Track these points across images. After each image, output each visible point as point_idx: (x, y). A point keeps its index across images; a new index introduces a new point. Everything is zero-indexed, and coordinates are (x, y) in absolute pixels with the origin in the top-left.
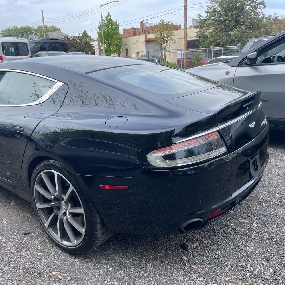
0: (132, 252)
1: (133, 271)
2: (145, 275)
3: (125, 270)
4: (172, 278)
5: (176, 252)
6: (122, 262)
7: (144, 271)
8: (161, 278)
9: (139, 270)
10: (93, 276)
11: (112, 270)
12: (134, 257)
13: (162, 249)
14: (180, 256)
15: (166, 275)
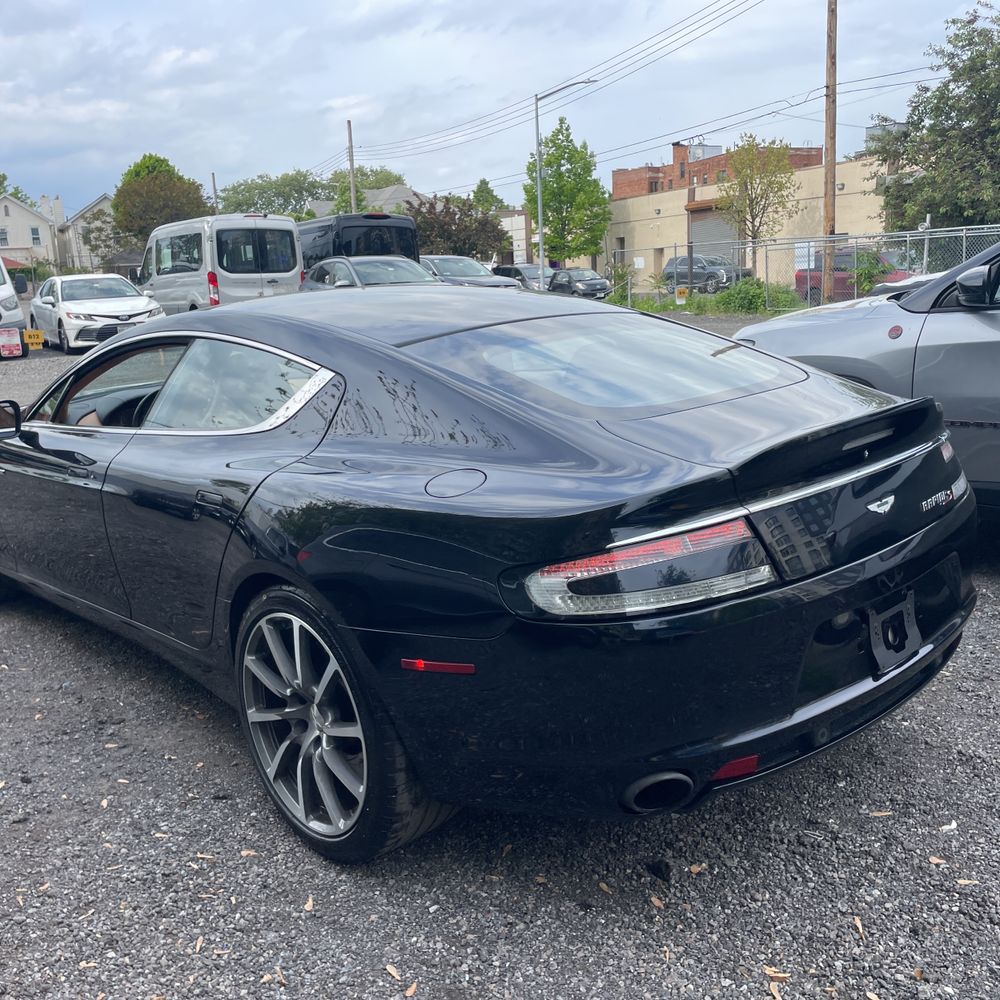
0: (502, 871)
1: (494, 920)
2: (527, 934)
3: (474, 916)
4: (604, 951)
5: (634, 882)
6: (467, 893)
7: (525, 922)
8: (571, 947)
9: (511, 918)
10: (381, 921)
11: (435, 912)
12: (505, 885)
13: (593, 871)
14: (643, 896)
15: (588, 942)
